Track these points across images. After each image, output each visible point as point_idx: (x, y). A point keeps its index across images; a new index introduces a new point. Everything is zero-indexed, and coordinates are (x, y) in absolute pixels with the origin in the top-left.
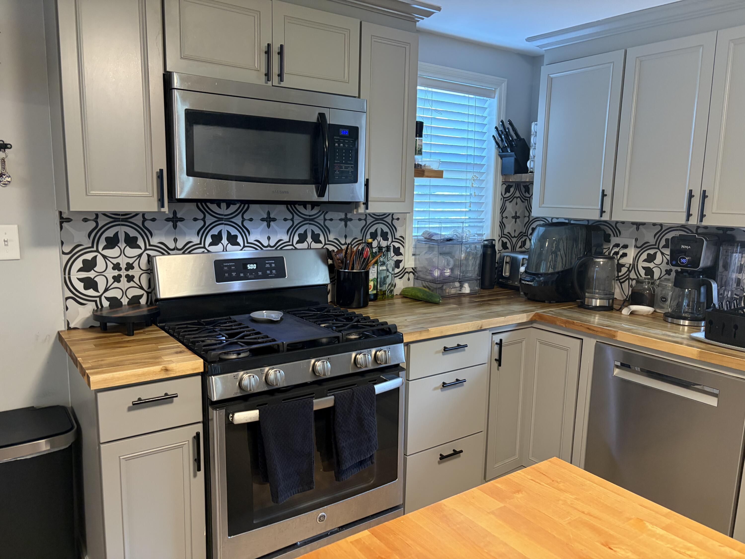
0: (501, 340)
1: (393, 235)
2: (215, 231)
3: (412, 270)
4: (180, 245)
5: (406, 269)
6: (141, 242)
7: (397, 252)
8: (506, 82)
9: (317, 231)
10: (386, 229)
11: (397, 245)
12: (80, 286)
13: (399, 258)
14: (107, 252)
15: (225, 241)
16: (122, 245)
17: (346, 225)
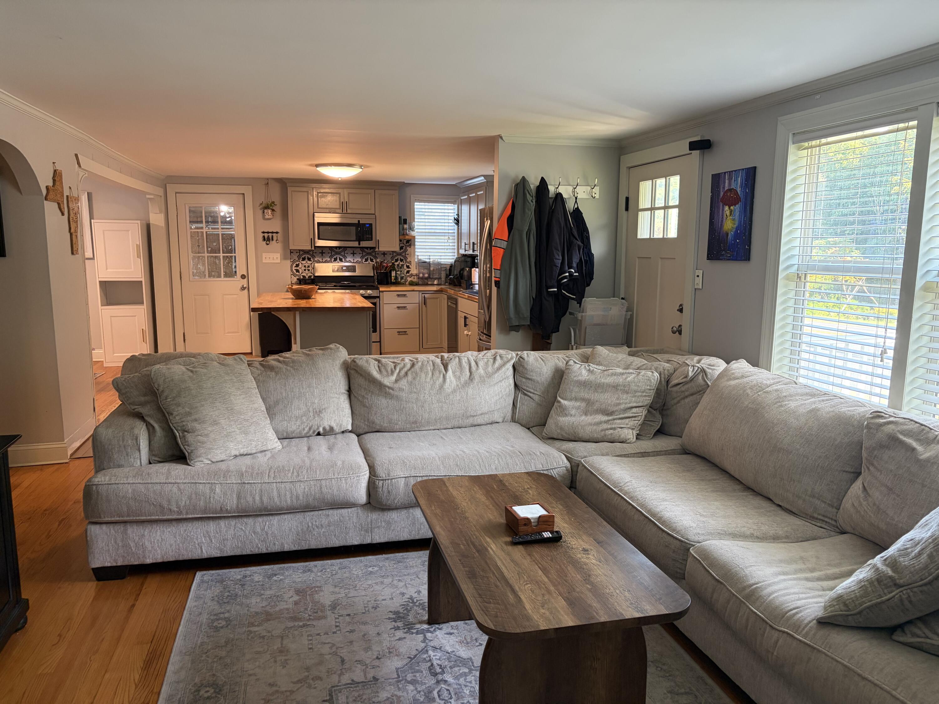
0: (425, 296)
1: (406, 260)
2: (335, 257)
3: (415, 275)
4: (324, 261)
5: (412, 274)
6: (312, 259)
7: (408, 267)
9: (372, 258)
10: (402, 258)
11: (408, 264)
12: (295, 271)
13: (409, 269)
14: (302, 262)
15: (338, 260)
16: (307, 260)
17: (384, 256)
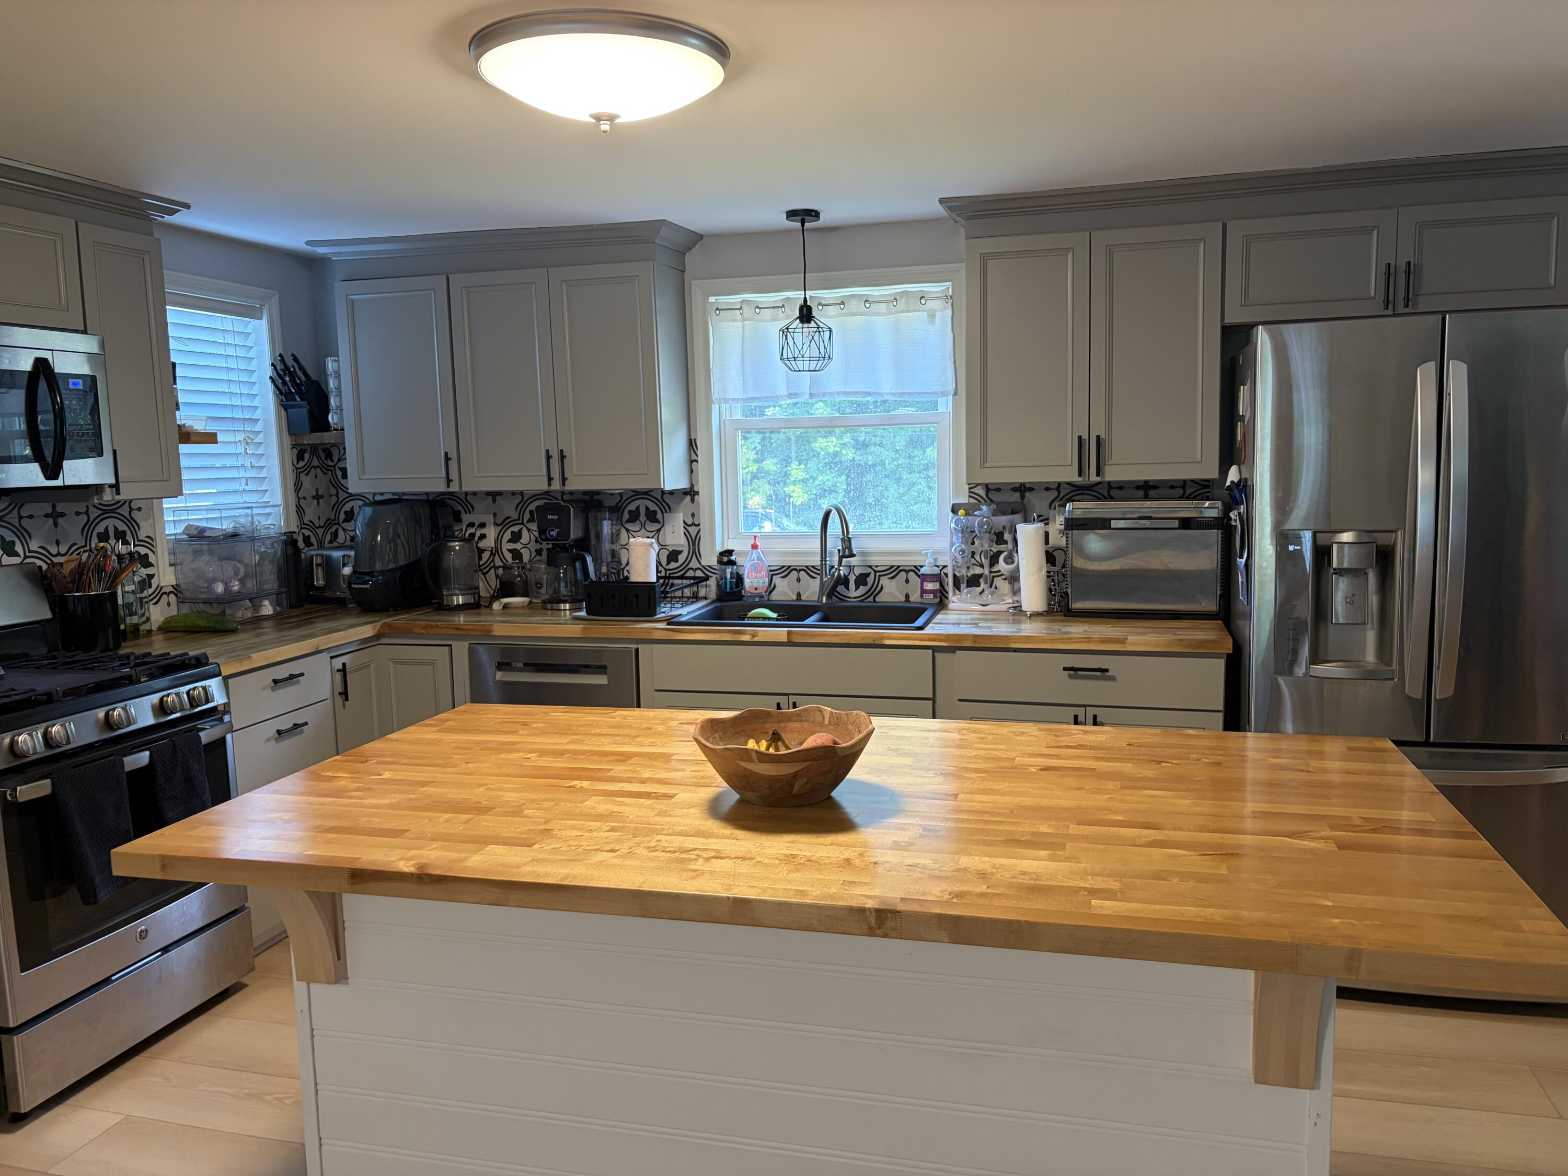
0: (344, 664)
1: (135, 535)
3: (173, 590)
5: (162, 587)
7: (145, 562)
8: (277, 296)
9: (10, 536)
10: (122, 527)
11: (143, 551)
13: (150, 571)
17: (56, 524)
